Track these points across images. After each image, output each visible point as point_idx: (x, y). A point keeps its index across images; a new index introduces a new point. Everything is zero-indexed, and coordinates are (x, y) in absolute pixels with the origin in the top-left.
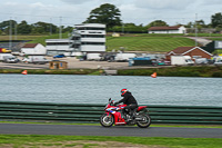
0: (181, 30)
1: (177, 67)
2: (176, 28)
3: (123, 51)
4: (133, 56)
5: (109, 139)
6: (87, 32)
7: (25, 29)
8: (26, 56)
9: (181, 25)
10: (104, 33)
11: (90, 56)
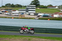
0: (57, 8)
1: (55, 18)
2: (55, 7)
3: (40, 13)
4: (43, 14)
5: (36, 37)
6: (30, 7)
7: (13, 6)
8: (13, 13)
9: (56, 6)
10: (35, 8)
11: (31, 14)
